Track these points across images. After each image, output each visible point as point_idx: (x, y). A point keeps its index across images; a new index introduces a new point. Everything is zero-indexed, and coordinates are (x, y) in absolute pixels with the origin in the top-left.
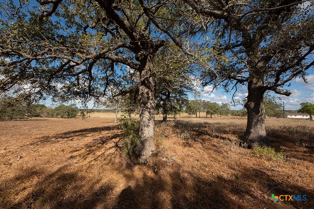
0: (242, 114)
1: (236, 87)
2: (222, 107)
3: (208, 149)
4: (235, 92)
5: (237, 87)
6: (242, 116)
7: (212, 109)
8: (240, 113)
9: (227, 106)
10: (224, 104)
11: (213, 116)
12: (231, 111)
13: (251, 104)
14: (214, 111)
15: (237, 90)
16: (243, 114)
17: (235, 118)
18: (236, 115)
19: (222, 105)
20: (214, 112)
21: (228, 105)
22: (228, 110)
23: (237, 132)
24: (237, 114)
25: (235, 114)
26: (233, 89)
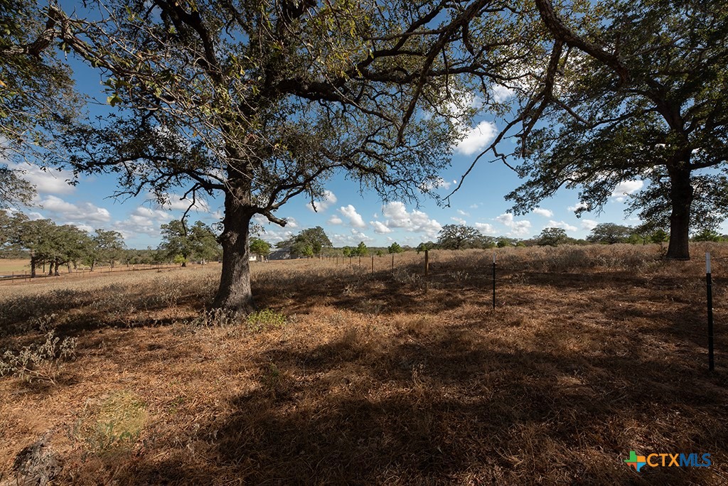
0: (151, 259)
1: (194, 196)
2: (96, 241)
3: (144, 361)
4: (191, 206)
5: (197, 198)
6: (153, 264)
7: (58, 246)
8: (146, 256)
9: (115, 238)
10: (105, 231)
11: (62, 269)
12: (127, 251)
13: (231, 235)
14: (69, 254)
15: (194, 202)
16: (155, 259)
17: (139, 268)
18: (136, 263)
19: (96, 235)
20: (66, 258)
21: (116, 235)
22: (118, 249)
23: (184, 299)
24: (140, 258)
25: (135, 259)
26: (184, 198)
